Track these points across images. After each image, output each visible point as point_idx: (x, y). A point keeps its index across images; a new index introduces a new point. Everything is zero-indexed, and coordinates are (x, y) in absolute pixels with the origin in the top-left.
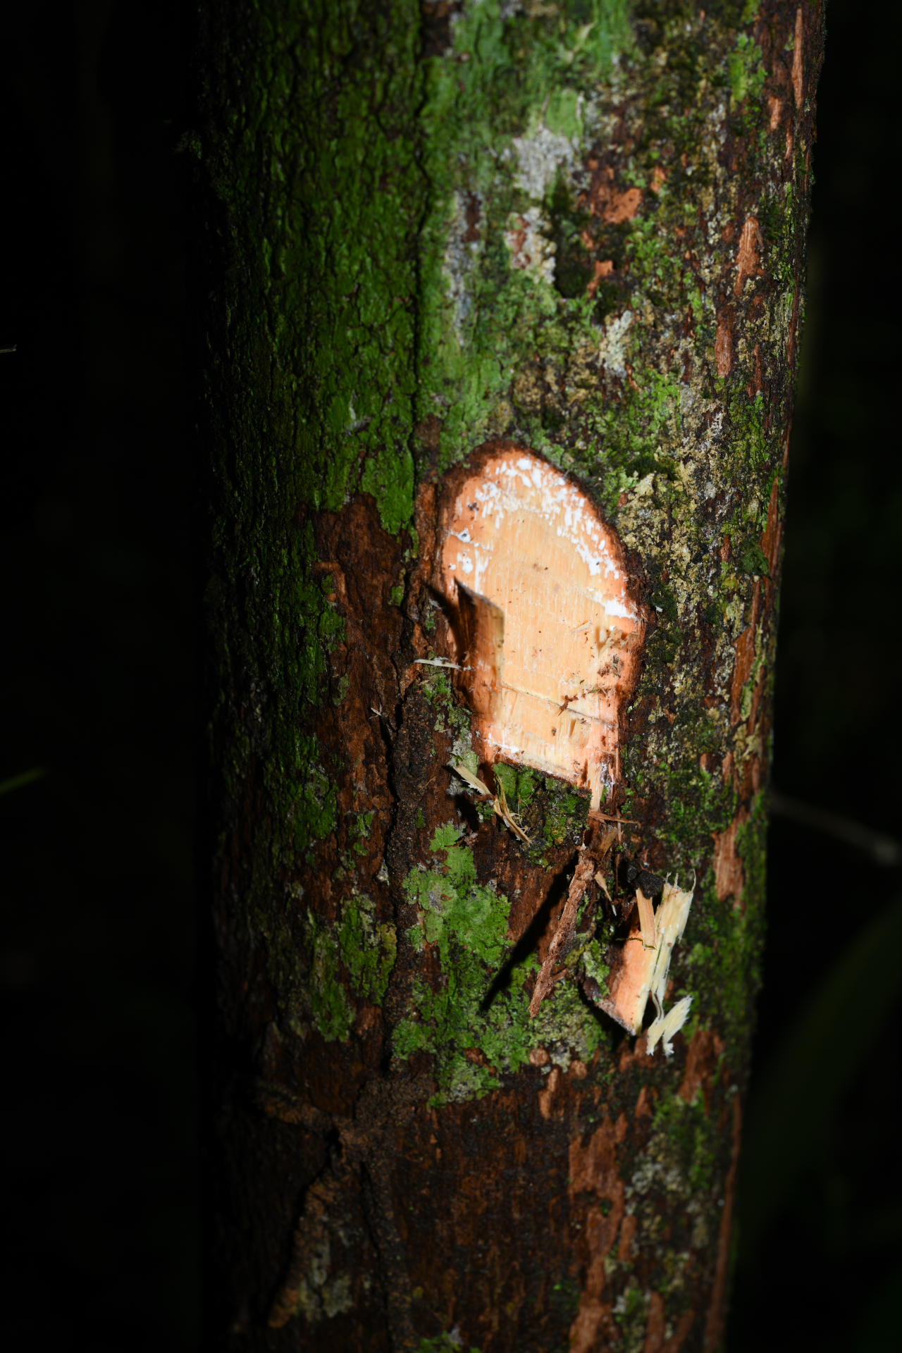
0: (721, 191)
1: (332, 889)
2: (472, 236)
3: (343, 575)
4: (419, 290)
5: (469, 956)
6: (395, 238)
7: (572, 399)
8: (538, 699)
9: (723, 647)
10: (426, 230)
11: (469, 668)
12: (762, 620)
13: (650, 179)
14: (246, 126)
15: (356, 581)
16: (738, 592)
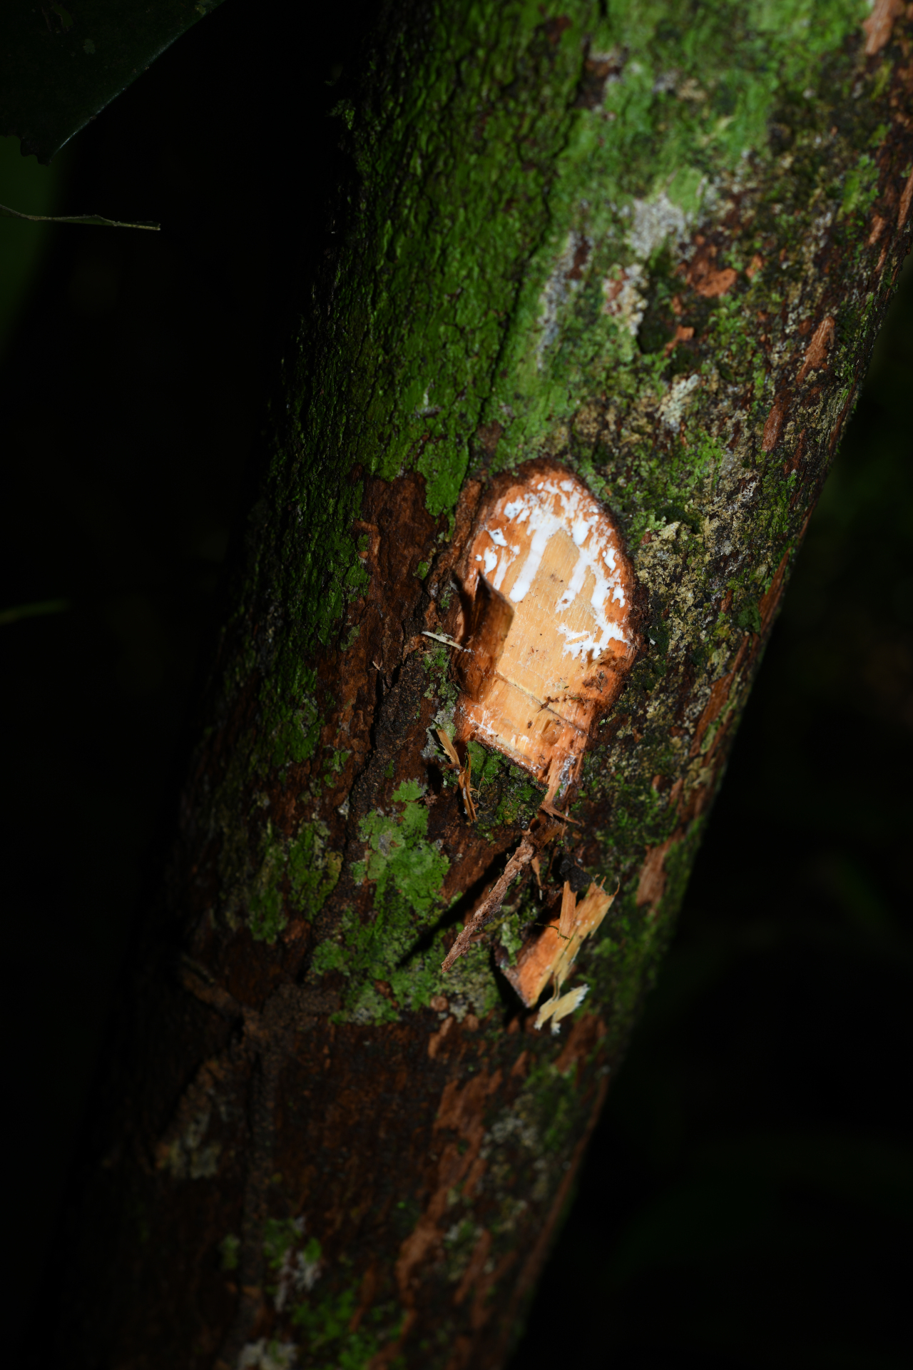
0: (808, 289)
1: (296, 809)
2: (575, 274)
3: (379, 538)
4: (515, 310)
5: (401, 900)
6: (506, 258)
7: (624, 441)
8: (523, 692)
9: (700, 686)
10: (535, 260)
11: (470, 651)
12: (742, 669)
13: (747, 265)
14: (399, 116)
15: (389, 546)
16: (728, 642)
